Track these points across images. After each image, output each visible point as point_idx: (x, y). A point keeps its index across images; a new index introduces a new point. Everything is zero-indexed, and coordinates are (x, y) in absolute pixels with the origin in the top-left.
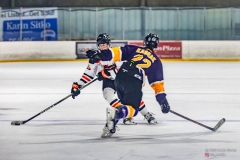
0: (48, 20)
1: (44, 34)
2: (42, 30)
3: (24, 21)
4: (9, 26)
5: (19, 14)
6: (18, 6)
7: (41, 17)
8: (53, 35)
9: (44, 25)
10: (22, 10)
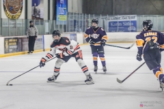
0: (132, 22)
1: (130, 29)
2: (129, 26)
3: (120, 22)
4: (111, 24)
5: (117, 18)
6: (116, 14)
7: (128, 20)
8: (135, 29)
9: (130, 24)
10: (118, 16)
